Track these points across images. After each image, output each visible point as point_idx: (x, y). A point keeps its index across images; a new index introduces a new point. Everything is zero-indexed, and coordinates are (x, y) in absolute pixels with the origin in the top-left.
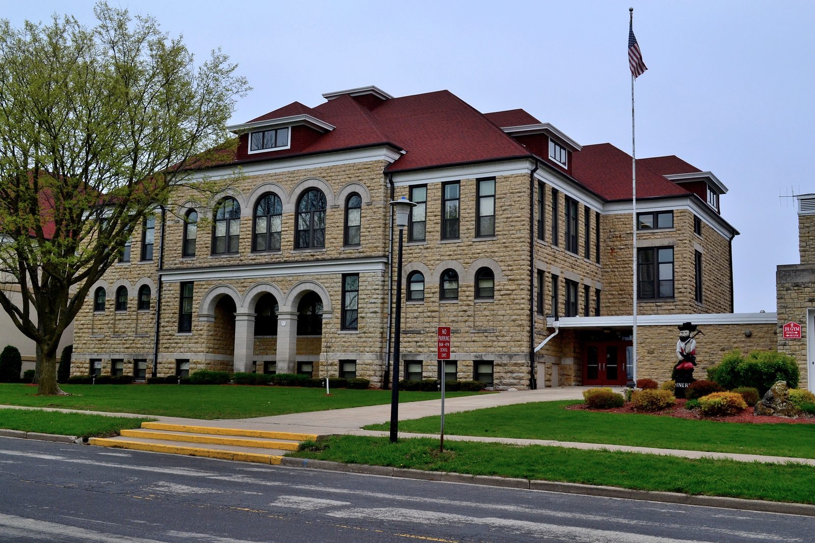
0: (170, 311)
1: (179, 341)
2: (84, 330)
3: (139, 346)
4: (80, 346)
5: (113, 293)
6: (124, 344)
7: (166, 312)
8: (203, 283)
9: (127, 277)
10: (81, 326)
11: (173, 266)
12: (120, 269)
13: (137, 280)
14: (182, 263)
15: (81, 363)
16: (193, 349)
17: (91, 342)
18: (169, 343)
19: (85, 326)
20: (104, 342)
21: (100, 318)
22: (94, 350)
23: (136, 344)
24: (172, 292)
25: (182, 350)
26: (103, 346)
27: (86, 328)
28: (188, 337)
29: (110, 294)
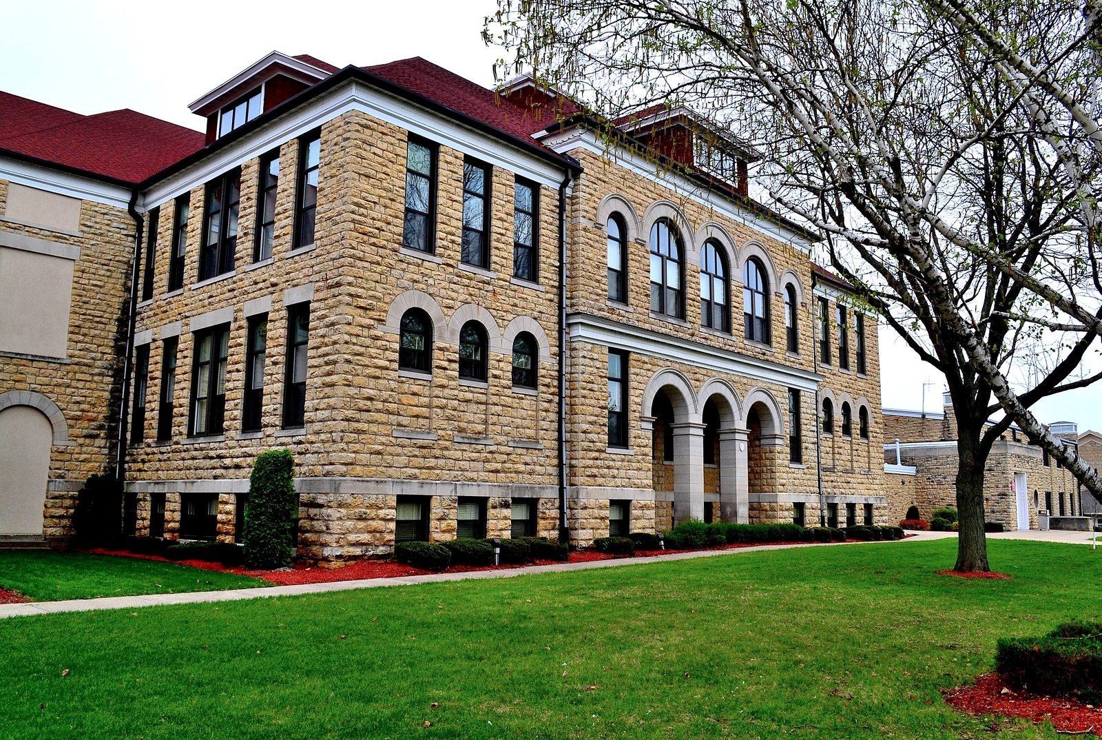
0: (593, 402)
1: (612, 463)
2: (377, 416)
3: (522, 467)
4: (364, 457)
5: (453, 333)
6: (487, 461)
7: (587, 401)
8: (646, 359)
9: (488, 303)
10: (362, 404)
11: (596, 313)
12: (471, 279)
13: (510, 317)
14: (612, 310)
15: (370, 507)
16: (636, 481)
17: (399, 450)
18: (597, 467)
19: (380, 405)
20: (438, 452)
21: (415, 389)
22: (409, 471)
23: (514, 463)
24: (598, 364)
25: (618, 481)
26: (432, 462)
27: (378, 411)
28: (627, 458)
29: (447, 335)
